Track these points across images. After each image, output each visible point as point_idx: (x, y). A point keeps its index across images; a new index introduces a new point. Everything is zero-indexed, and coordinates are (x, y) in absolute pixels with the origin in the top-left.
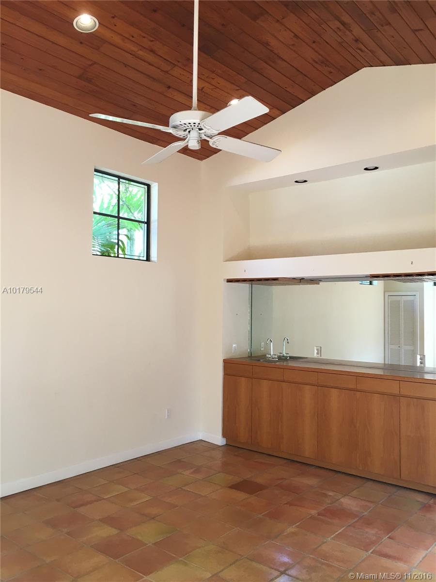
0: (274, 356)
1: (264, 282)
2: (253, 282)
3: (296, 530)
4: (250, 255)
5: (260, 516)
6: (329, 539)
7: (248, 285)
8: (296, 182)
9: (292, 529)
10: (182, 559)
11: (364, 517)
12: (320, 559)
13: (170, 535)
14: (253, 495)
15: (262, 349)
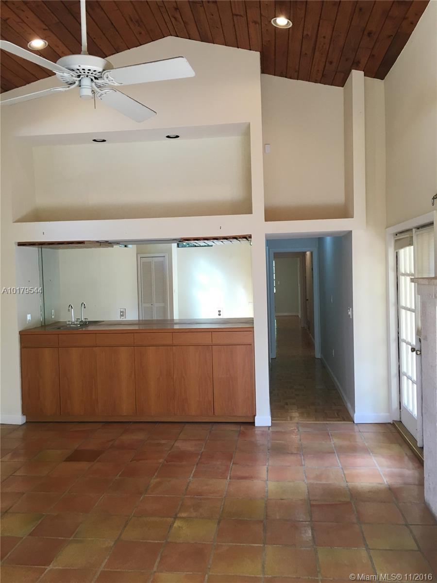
1: (57, 246)
2: (43, 246)
3: (158, 480)
4: (38, 216)
5: (118, 477)
6: (191, 478)
7: (37, 249)
8: (95, 140)
9: (154, 481)
10: (72, 538)
11: (203, 453)
12: (196, 496)
13: (40, 521)
14: (95, 461)
15: (53, 317)
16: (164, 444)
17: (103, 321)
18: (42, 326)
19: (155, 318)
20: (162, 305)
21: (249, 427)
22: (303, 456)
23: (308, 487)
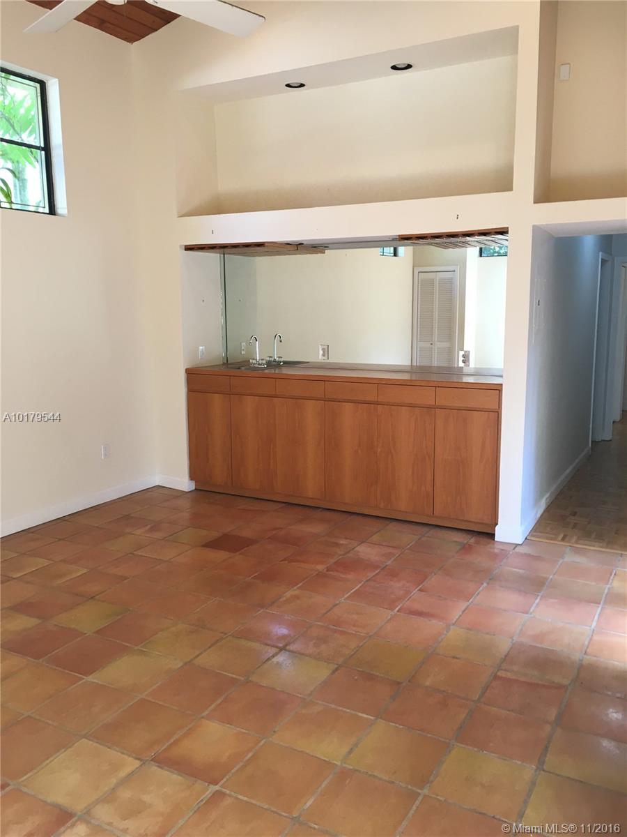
0: (261, 362)
1: (243, 249)
3: (299, 592)
5: (249, 579)
6: (343, 600)
7: (218, 255)
8: (288, 86)
9: (294, 592)
10: (139, 647)
11: (387, 567)
12: (332, 627)
13: (119, 617)
14: (238, 553)
15: (243, 353)
16: (342, 545)
17: (308, 362)
18: (224, 364)
19: (435, 364)
20: (446, 345)
21: (483, 540)
22: (541, 599)
23: (511, 648)
